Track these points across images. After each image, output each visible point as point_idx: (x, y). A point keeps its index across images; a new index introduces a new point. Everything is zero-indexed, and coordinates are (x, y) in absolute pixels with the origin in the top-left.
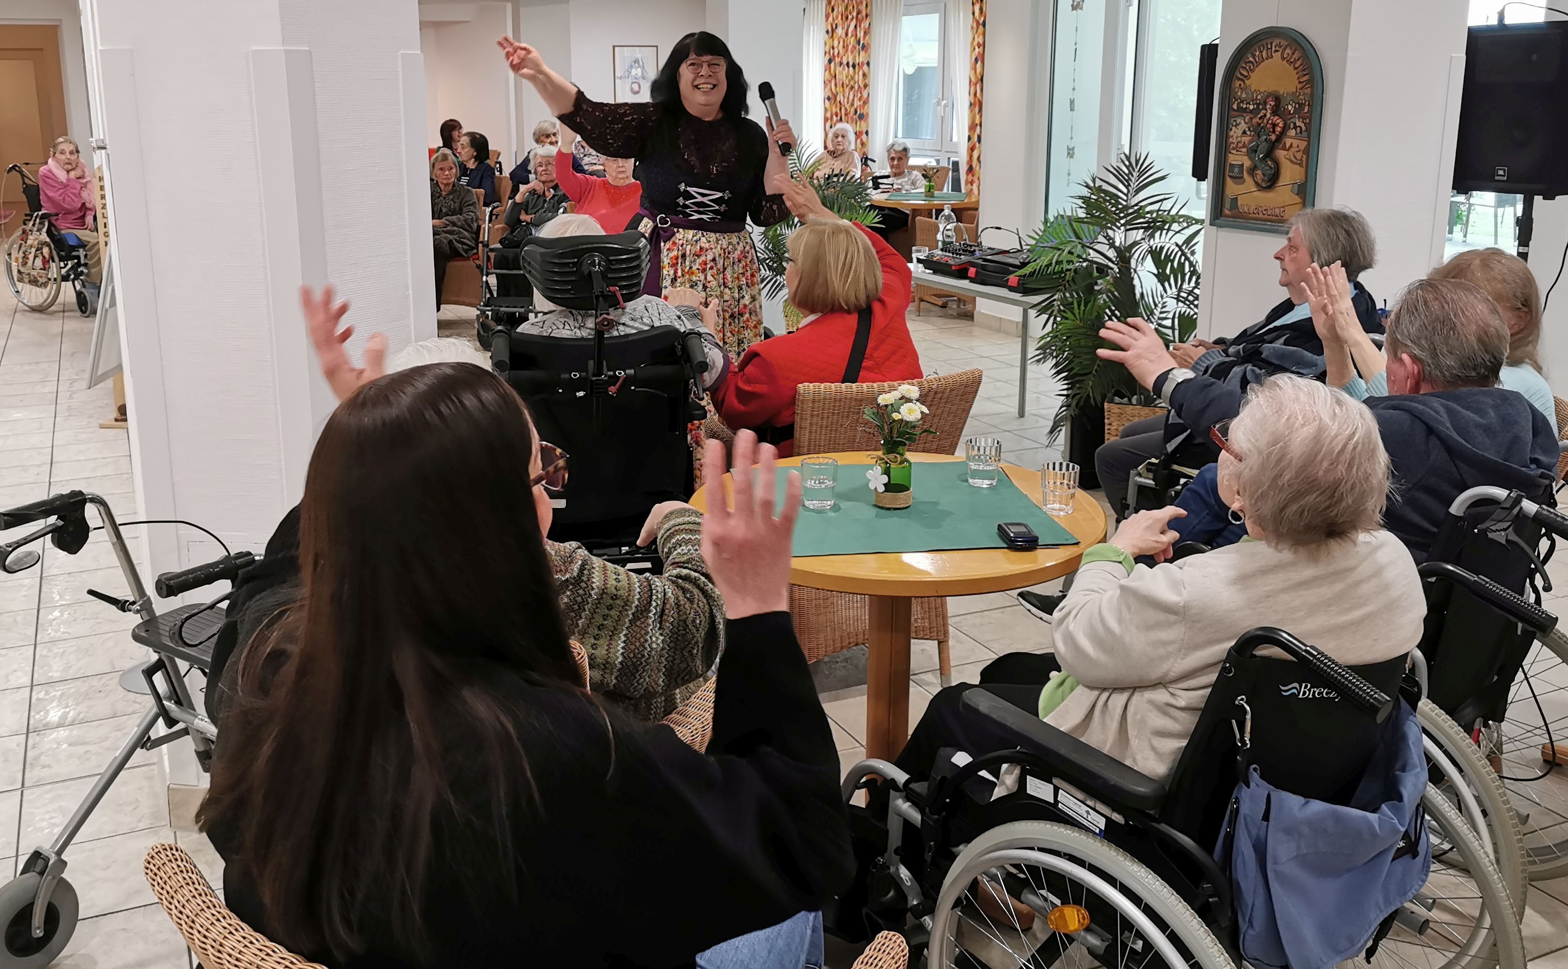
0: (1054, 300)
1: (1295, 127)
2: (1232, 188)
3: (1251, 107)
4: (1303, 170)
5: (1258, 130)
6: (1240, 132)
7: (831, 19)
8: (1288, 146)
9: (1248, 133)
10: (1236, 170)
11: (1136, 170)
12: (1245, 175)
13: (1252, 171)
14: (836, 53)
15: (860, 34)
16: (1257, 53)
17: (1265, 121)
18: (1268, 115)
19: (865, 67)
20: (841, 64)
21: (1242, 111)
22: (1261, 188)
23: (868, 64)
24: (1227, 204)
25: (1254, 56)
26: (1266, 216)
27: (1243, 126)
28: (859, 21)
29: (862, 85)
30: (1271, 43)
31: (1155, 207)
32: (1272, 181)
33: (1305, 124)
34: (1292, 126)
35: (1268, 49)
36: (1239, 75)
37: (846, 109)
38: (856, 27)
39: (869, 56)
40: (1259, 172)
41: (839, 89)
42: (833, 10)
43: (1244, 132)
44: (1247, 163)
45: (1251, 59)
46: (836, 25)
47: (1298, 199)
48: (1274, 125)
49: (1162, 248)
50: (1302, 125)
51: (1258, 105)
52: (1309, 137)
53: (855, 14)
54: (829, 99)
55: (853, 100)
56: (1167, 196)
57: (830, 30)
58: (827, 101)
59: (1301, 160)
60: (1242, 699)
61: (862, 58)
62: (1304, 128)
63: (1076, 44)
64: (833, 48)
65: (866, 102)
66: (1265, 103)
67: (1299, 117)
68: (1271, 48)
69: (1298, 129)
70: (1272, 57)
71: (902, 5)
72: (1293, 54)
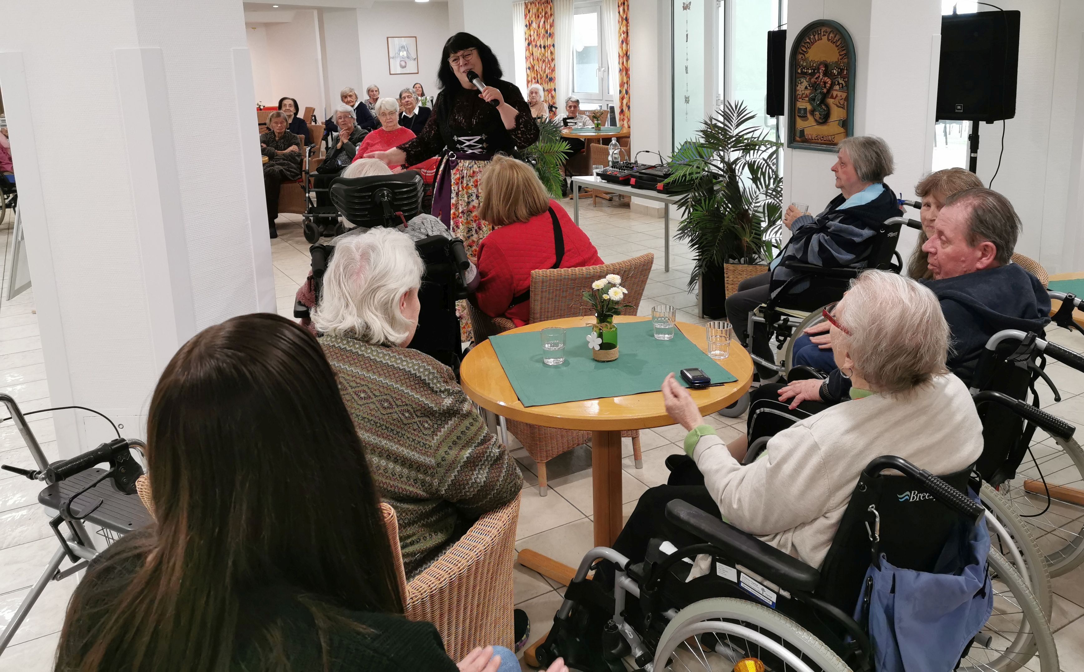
0: (689, 198)
1: (839, 84)
2: (800, 124)
3: (810, 71)
4: (845, 111)
5: (814, 86)
6: (803, 87)
7: (528, 17)
8: (834, 96)
9: (809, 88)
10: (802, 112)
11: (736, 112)
12: (808, 115)
13: (812, 113)
14: (532, 40)
15: (548, 27)
16: (812, 37)
17: (819, 80)
18: (821, 76)
19: (552, 48)
20: (536, 46)
21: (804, 74)
22: (819, 123)
23: (553, 46)
24: (798, 134)
25: (810, 39)
26: (823, 141)
27: (805, 83)
28: (546, 19)
29: (550, 59)
30: (821, 30)
31: (749, 136)
32: (825, 119)
33: (845, 82)
34: (837, 83)
35: (818, 34)
36: (801, 51)
37: (541, 75)
38: (544, 22)
39: (554, 40)
40: (817, 113)
41: (536, 62)
42: (529, 12)
43: (806, 88)
44: (809, 107)
45: (808, 41)
46: (532, 21)
47: (842, 130)
48: (825, 83)
49: (755, 162)
50: (843, 82)
51: (814, 70)
52: (847, 90)
53: (543, 14)
54: (529, 68)
55: (545, 69)
56: (757, 128)
57: (528, 24)
58: (528, 69)
59: (843, 105)
60: (872, 507)
61: (549, 42)
62: (844, 85)
63: (687, 31)
64: (531, 36)
65: (553, 70)
66: (819, 69)
67: (841, 78)
68: (821, 33)
69: (841, 85)
70: (821, 39)
71: (573, 8)
72: (835, 37)
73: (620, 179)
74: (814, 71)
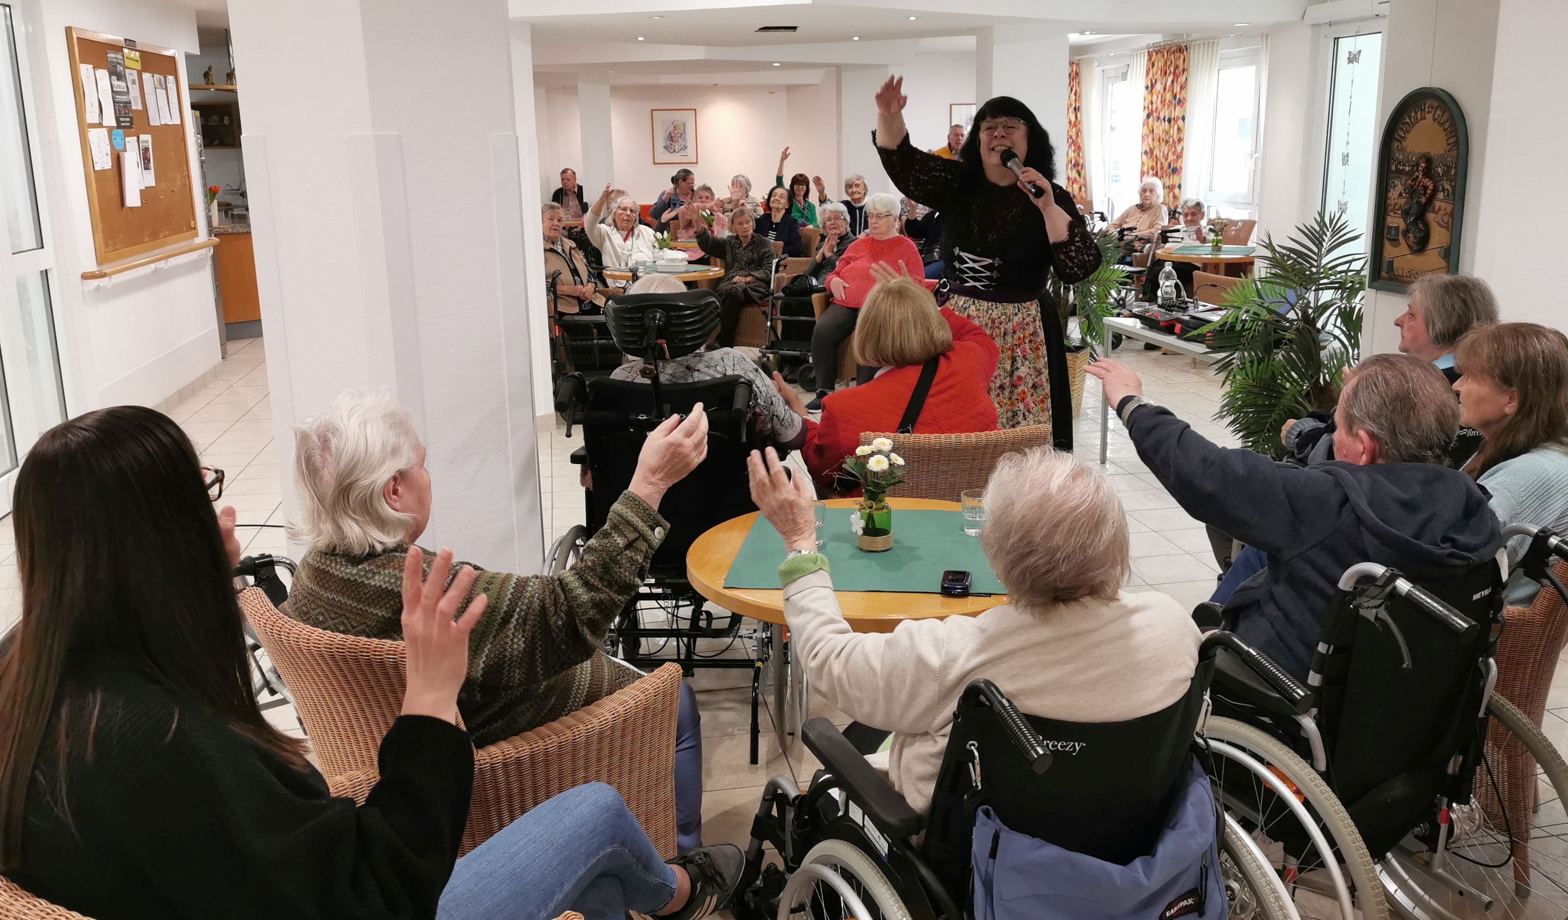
1: (1443, 190)
2: (1389, 251)
3: (1407, 169)
4: (1450, 234)
5: (1412, 192)
6: (1396, 194)
7: (1151, 75)
9: (1404, 195)
10: (1393, 232)
13: (1406, 232)
14: (1154, 109)
15: (1177, 89)
16: (1413, 114)
17: (1417, 183)
18: (1420, 177)
19: (1180, 122)
20: (1159, 118)
21: (1399, 173)
22: (1413, 251)
23: (1183, 118)
24: (1385, 268)
25: (1409, 117)
27: (1400, 188)
28: (1176, 76)
29: (1176, 140)
30: (1425, 104)
32: (1422, 245)
33: (1452, 187)
34: (1441, 188)
35: (1422, 110)
36: (1397, 137)
37: (1162, 164)
38: (1173, 82)
39: (1185, 111)
40: (1411, 235)
41: (1156, 143)
42: (1153, 66)
43: (1400, 195)
44: (1402, 226)
45: (1408, 120)
46: (1156, 80)
47: (1443, 263)
48: (1426, 188)
50: (1449, 188)
51: (1413, 166)
52: (1455, 200)
53: (1172, 69)
54: (1146, 153)
55: (1168, 154)
57: (1150, 85)
58: (1144, 155)
59: (1448, 223)
60: (973, 745)
61: (1177, 112)
62: (1451, 191)
63: (1351, 97)
64: (1152, 103)
65: (1179, 156)
66: (1418, 165)
67: (1447, 180)
68: (1425, 109)
69: (1446, 191)
70: (1425, 118)
71: (1218, 58)
72: (1443, 116)
73: (1162, 324)
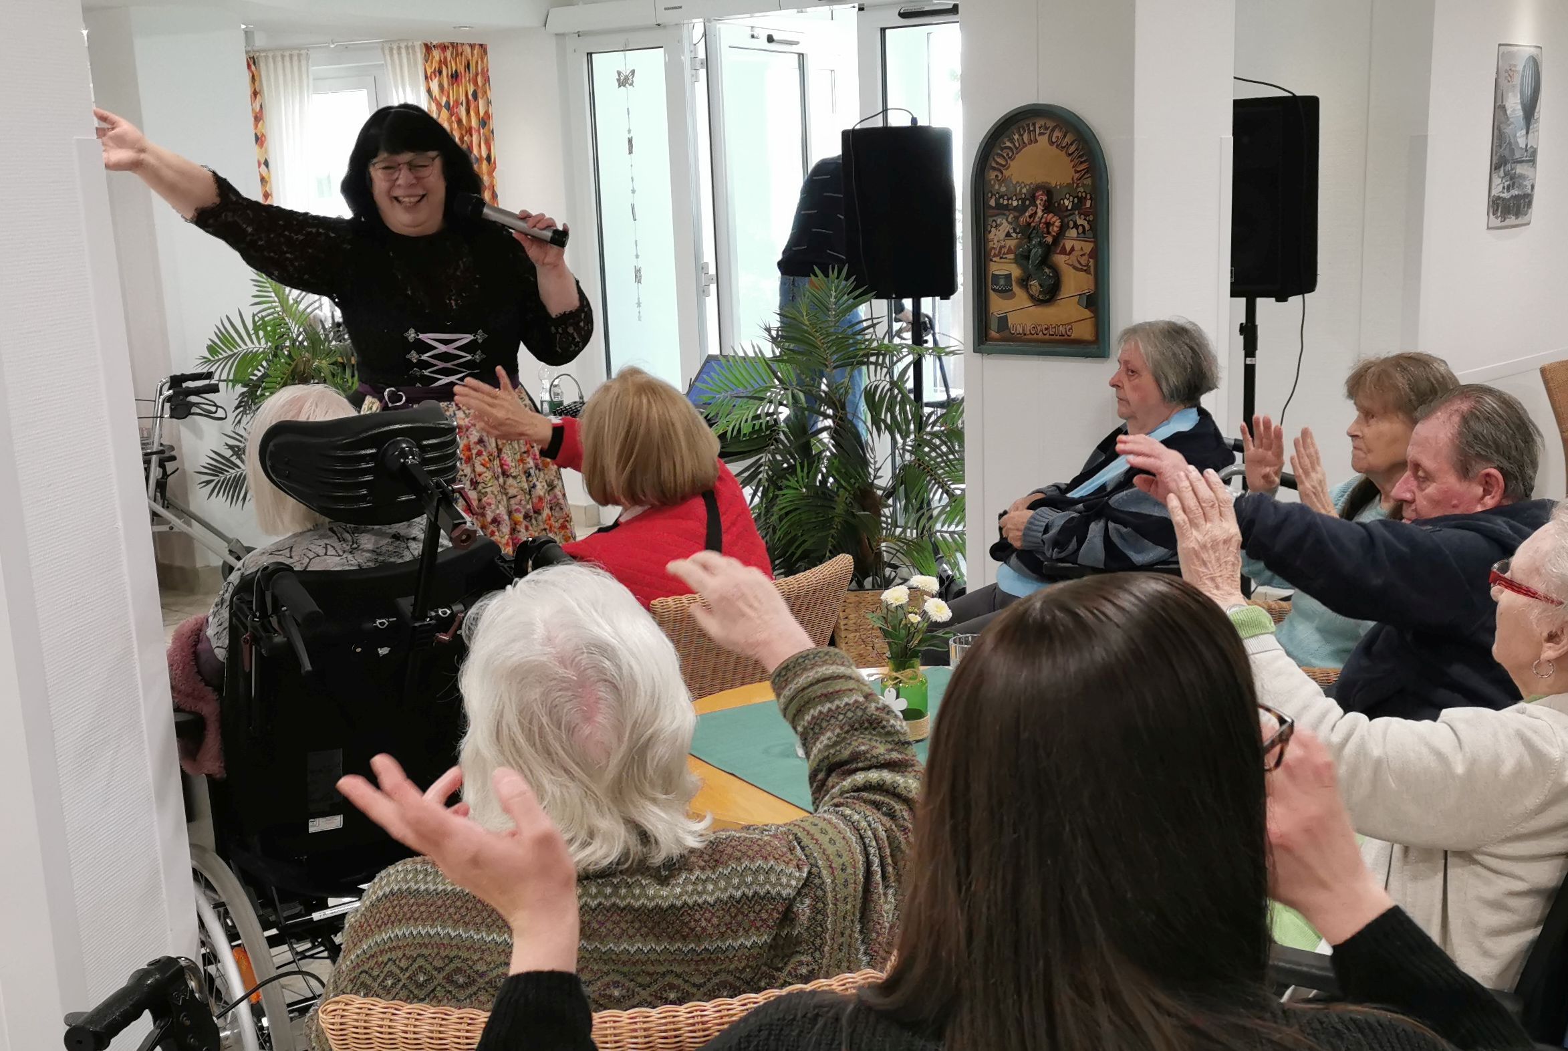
1: (1076, 226)
2: (998, 305)
3: (1015, 203)
4: (1091, 278)
5: (1027, 232)
6: (1003, 235)
8: (1068, 248)
9: (1014, 235)
10: (1002, 282)
12: (1016, 288)
16: (1016, 137)
21: (1002, 209)
22: (1038, 302)
24: (994, 325)
25: (1012, 141)
26: (1047, 337)
27: (1006, 227)
30: (1034, 125)
32: (1050, 294)
33: (1089, 222)
34: (1071, 224)
35: (1029, 132)
36: (994, 165)
40: (1034, 283)
43: (1008, 235)
44: (1016, 272)
45: (1008, 144)
47: (1087, 313)
50: (1085, 223)
52: (1095, 236)
56: (876, 321)
59: (1087, 265)
62: (1087, 227)
63: (629, 131)
66: (1033, 198)
67: (1080, 214)
68: (1035, 130)
69: (1080, 228)
70: (1036, 141)
72: (1065, 137)
74: (1023, 203)
